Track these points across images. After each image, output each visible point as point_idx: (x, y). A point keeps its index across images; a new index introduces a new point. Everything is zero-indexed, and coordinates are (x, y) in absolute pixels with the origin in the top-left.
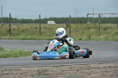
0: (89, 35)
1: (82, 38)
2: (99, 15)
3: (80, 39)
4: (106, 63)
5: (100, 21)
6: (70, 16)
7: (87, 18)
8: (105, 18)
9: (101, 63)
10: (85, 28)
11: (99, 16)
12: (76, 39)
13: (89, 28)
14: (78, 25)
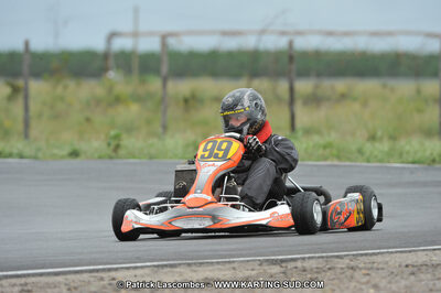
0: (113, 133)
1: (82, 146)
2: (164, 37)
3: (75, 154)
4: (189, 265)
5: (165, 69)
6: (27, 44)
7: (106, 56)
8: (192, 55)
9: (166, 266)
10: (98, 102)
11: (164, 44)
12: (56, 151)
13: (118, 100)
14: (65, 87)
